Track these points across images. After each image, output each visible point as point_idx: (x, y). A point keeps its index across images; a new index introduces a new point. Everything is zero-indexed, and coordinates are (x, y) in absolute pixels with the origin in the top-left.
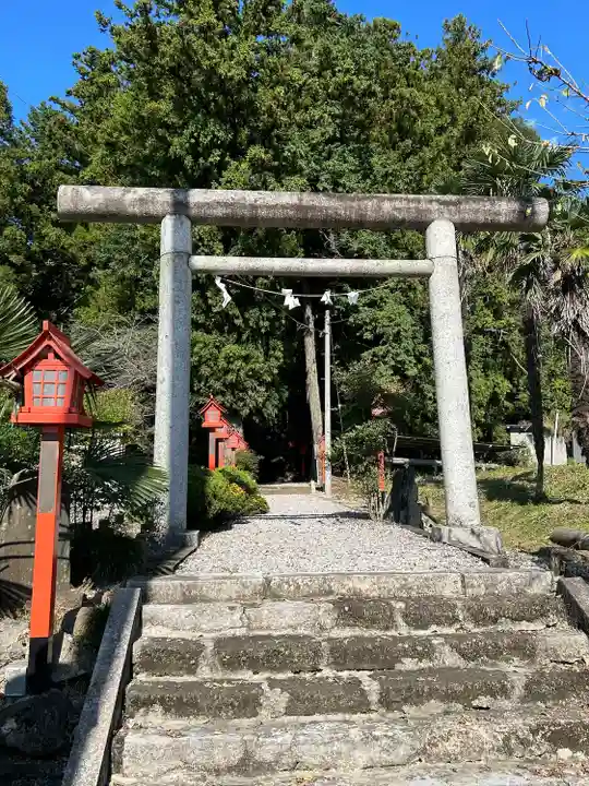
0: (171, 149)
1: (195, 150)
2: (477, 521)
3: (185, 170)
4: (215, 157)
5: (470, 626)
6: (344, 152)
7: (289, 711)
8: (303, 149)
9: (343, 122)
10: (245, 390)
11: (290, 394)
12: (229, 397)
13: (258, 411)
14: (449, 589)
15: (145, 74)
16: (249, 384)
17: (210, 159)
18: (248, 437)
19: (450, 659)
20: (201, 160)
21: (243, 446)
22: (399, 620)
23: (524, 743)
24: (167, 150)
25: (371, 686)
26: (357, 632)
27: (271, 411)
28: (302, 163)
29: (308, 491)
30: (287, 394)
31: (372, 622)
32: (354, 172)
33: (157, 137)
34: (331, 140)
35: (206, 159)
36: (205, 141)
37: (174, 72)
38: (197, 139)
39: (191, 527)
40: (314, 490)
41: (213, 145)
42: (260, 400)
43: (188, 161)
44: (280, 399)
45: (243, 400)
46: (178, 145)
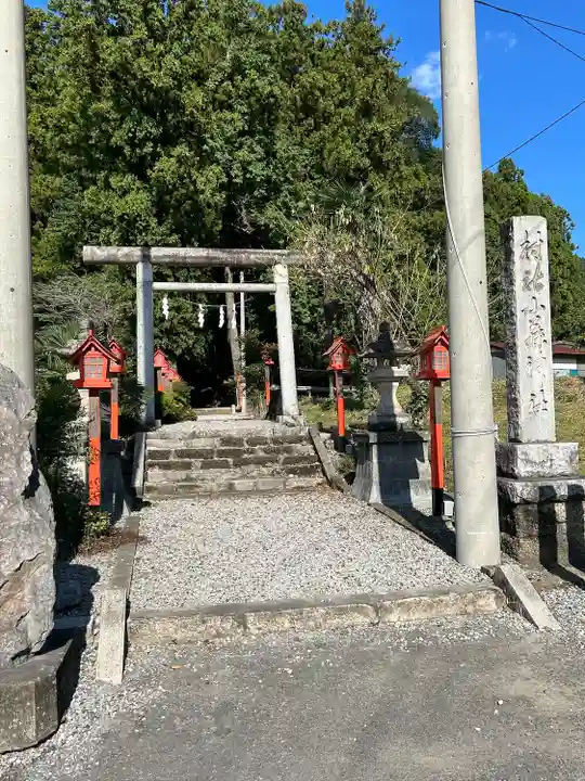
0: (113, 140)
1: (132, 142)
2: (296, 413)
3: (124, 156)
4: (149, 148)
5: (272, 445)
6: (252, 143)
7: (202, 468)
8: (219, 143)
9: (252, 117)
10: (178, 334)
11: (214, 337)
12: (165, 340)
13: (188, 350)
14: (268, 434)
15: (88, 75)
16: (180, 329)
17: (145, 150)
18: (180, 372)
19: (261, 454)
20: (138, 151)
21: (177, 378)
22: (245, 443)
23: (278, 473)
24: (109, 140)
25: (230, 460)
26: (228, 448)
27: (199, 350)
28: (218, 155)
29: (229, 413)
30: (211, 337)
31: (235, 444)
32: (260, 160)
33: (102, 131)
34: (242, 134)
35: (141, 149)
36: (140, 135)
37: (113, 75)
38: (134, 133)
39: (157, 418)
40: (234, 412)
41: (146, 139)
42: (191, 342)
43: (127, 150)
44: (207, 342)
45: (175, 342)
46: (118, 138)
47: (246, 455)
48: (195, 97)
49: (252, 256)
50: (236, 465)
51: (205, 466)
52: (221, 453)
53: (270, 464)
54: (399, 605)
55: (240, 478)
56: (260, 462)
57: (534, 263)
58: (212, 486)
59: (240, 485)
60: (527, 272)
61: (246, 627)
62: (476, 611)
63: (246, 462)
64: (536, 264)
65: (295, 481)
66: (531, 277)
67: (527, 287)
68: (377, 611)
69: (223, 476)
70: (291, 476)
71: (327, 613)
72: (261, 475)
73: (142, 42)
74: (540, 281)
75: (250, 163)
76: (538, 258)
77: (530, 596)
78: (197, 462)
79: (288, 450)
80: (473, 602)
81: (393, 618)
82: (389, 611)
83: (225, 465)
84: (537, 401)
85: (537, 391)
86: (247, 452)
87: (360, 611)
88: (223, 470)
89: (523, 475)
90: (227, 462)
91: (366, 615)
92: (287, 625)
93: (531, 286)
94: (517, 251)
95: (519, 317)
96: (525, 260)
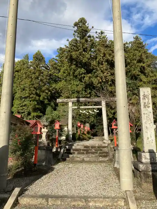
2: (108, 140)
5: (97, 148)
14: (97, 145)
19: (94, 151)
20: (80, 76)
22: (90, 147)
23: (97, 156)
26: (85, 149)
31: (87, 148)
43: (78, 76)
47: (90, 151)
48: (94, 63)
49: (96, 99)
50: (86, 154)
51: (78, 153)
52: (83, 150)
53: (95, 154)
54: (93, 200)
55: (87, 157)
56: (93, 153)
57: (147, 100)
58: (78, 159)
59: (85, 159)
60: (145, 103)
61: (48, 202)
62: (117, 205)
63: (89, 153)
64: (147, 101)
65: (101, 159)
66: (146, 104)
67: (145, 107)
68: (86, 201)
69: (82, 156)
70: (100, 157)
71: (71, 201)
72: (92, 157)
73: (82, 52)
74: (149, 105)
75: (107, 76)
76: (148, 99)
77: (132, 202)
78: (76, 152)
79: (101, 150)
80: (117, 202)
81: (91, 204)
82: (90, 202)
83: (83, 153)
84: (149, 140)
85: (149, 137)
86: (90, 150)
87: (80, 201)
88: (82, 155)
89: (144, 162)
90: (84, 153)
91: (83, 202)
92: (59, 203)
93: (146, 107)
94: (141, 97)
95: (143, 115)
96: (144, 100)
